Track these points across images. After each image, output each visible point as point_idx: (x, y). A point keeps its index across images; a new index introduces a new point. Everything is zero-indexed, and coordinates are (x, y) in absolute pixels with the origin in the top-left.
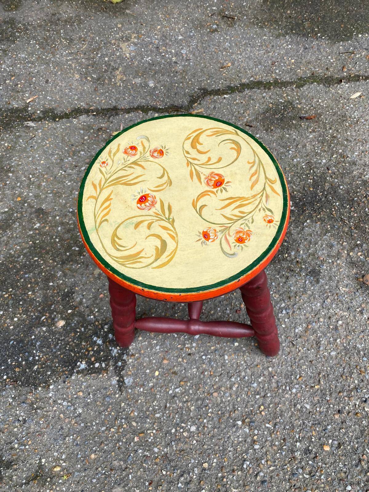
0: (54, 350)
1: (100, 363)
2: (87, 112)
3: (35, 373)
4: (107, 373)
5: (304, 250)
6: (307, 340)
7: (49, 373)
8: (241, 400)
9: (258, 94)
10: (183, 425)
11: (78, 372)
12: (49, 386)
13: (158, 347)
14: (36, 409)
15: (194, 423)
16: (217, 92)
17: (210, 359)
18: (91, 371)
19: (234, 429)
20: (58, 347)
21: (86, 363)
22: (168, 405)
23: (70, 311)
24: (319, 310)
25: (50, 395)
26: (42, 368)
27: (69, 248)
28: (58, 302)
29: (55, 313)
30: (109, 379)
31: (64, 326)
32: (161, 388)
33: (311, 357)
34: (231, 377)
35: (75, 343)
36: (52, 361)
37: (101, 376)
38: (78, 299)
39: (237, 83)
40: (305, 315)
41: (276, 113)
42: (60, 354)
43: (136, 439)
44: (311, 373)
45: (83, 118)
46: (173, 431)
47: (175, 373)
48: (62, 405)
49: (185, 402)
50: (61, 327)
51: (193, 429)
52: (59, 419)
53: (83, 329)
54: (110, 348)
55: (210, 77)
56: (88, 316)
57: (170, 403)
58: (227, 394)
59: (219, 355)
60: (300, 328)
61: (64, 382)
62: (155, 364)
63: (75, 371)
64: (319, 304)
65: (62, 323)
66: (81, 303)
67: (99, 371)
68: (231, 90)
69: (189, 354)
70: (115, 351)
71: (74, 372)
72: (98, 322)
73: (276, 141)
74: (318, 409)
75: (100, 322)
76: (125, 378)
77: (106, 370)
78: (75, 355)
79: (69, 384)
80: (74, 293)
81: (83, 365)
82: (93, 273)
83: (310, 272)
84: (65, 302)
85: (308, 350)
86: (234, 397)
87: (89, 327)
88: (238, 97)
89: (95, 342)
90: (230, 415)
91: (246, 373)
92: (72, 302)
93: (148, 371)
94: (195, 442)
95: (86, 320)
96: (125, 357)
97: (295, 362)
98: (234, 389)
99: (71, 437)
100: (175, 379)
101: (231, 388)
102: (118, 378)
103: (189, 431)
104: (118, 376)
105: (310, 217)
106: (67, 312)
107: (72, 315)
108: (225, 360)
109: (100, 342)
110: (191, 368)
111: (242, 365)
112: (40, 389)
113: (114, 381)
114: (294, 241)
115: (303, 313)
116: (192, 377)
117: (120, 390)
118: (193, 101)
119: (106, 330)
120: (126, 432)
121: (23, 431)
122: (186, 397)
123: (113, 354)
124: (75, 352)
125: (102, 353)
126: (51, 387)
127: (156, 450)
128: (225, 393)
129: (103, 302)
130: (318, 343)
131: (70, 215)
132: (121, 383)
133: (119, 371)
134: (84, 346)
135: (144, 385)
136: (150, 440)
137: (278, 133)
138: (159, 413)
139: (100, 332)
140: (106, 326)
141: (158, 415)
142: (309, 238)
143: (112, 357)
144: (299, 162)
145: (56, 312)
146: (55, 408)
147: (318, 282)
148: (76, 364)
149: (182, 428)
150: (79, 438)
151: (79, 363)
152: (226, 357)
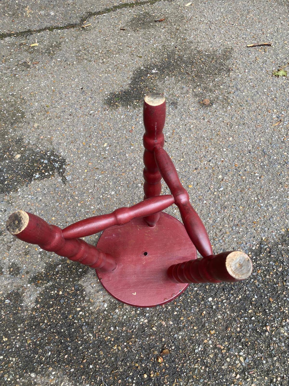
0: (16, 171)
1: (48, 172)
2: (10, 35)
3: (6, 186)
4: (54, 177)
5: (166, 93)
6: (174, 138)
7: (16, 184)
8: (139, 174)
9: (126, 11)
10: (106, 192)
11: (35, 179)
12: (17, 190)
13: (84, 158)
14: (11, 203)
15: (113, 190)
16: (99, 13)
17: (117, 158)
18: (43, 177)
19: (137, 189)
20: (19, 169)
21: (39, 174)
22: (96, 185)
23: (22, 149)
24: (179, 122)
25: (19, 194)
26: (10, 182)
27: (14, 115)
28: (14, 145)
29: (13, 152)
30: (56, 179)
31: (20, 157)
32: (90, 177)
33: (177, 146)
34: (131, 165)
35: (30, 165)
36: (17, 177)
37: (50, 178)
38: (27, 142)
39: (111, 6)
40: (171, 126)
41: (139, 20)
42: (21, 172)
43: (79, 205)
44: (178, 154)
45: (7, 39)
46: (101, 196)
47: (97, 169)
48: (28, 198)
49: (106, 181)
50: (19, 158)
51: (113, 193)
52: (27, 205)
53: (33, 157)
54: (53, 164)
55: (92, 5)
56: (35, 149)
57: (97, 184)
58: (131, 173)
59: (123, 155)
60: (169, 133)
61: (27, 186)
62: (84, 166)
63: (33, 179)
64: (178, 119)
65: (18, 156)
66: (29, 143)
67: (49, 176)
68: (108, 10)
69: (105, 158)
70: (57, 164)
71: (32, 180)
72: (43, 151)
73: (141, 36)
74: (184, 170)
75: (44, 151)
76: (66, 177)
77: (53, 175)
78: (31, 171)
79: (30, 187)
80: (23, 139)
81: (37, 176)
82: (33, 127)
83: (171, 104)
84: (18, 145)
85: (175, 143)
86: (135, 173)
87: (37, 155)
88: (113, 14)
89: (43, 162)
90: (134, 183)
91: (140, 161)
92: (23, 144)
93: (80, 171)
94: (115, 199)
95: (34, 152)
96: (64, 166)
97: (168, 150)
98: (134, 170)
99: (38, 212)
100: (98, 172)
101: (132, 170)
102: (61, 178)
103: (111, 195)
104: (61, 177)
105: (168, 75)
106: (21, 150)
107: (25, 151)
108: (126, 157)
109: (46, 161)
110: (106, 164)
111: (137, 157)
112: (11, 192)
113: (60, 179)
114: (160, 89)
115: (170, 125)
116: (108, 169)
117: (64, 183)
118: (83, 20)
119: (48, 155)
120: (71, 203)
121: (5, 216)
122: (106, 179)
123: (56, 167)
124: (30, 170)
125: (48, 167)
126: (19, 190)
127: (92, 207)
128: (129, 173)
129: (44, 141)
130: (180, 139)
131: (11, 96)
132: (64, 181)
133: (61, 174)
134: (36, 165)
135: (79, 178)
136: (88, 204)
137: (142, 32)
138: (91, 190)
139: (45, 156)
140: (48, 153)
141: (90, 191)
142: (169, 86)
143: (56, 168)
144: (157, 46)
145: (13, 151)
146: (24, 200)
147: (176, 108)
148: (33, 176)
149: (107, 194)
150: (42, 212)
151: (34, 175)
152: (127, 155)
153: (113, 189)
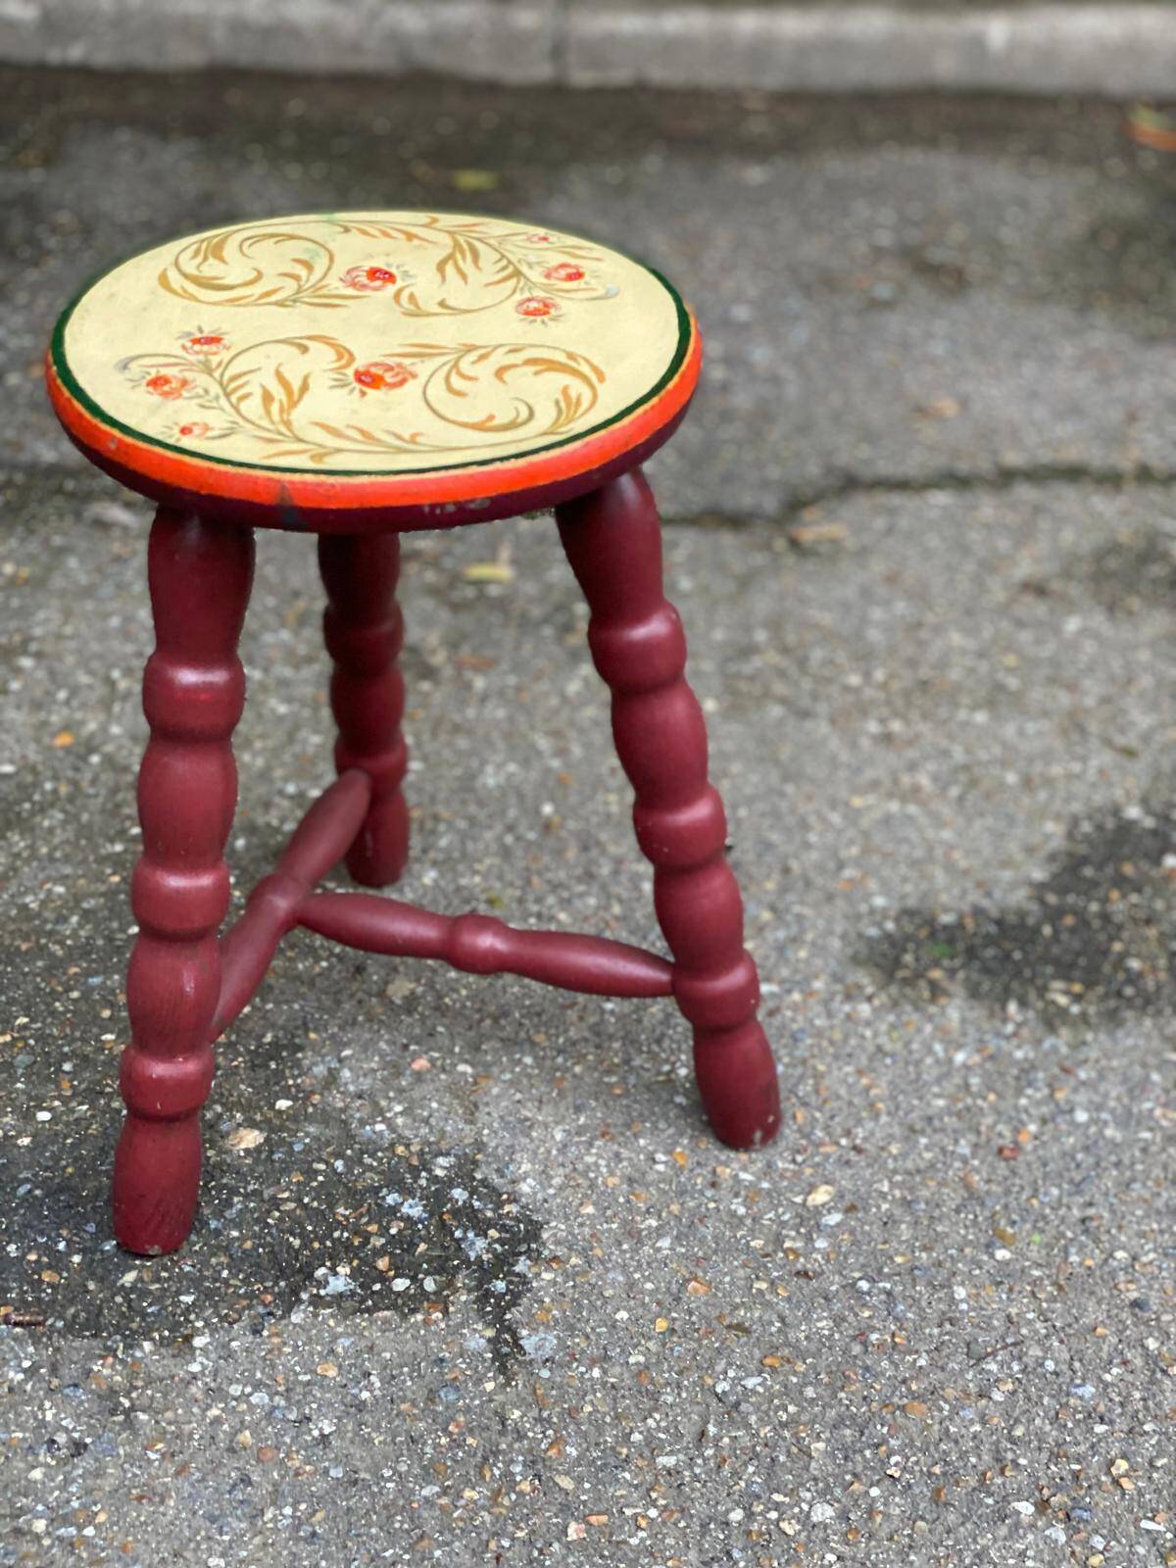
0: (213, 1224)
1: (414, 1279)
3: (126, 1298)
4: (446, 1312)
7: (188, 1299)
10: (779, 1498)
11: (317, 1301)
12: (188, 1339)
13: (665, 1243)
14: (127, 1412)
17: (889, 1293)
18: (371, 1297)
20: (231, 1213)
21: (352, 1276)
22: (712, 1430)
23: (283, 1104)
25: (195, 1368)
26: (158, 1280)
28: (235, 1070)
29: (219, 1109)
30: (455, 1331)
31: (258, 1149)
32: (680, 1373)
35: (305, 1207)
36: (206, 1264)
37: (419, 1317)
38: (320, 1070)
42: (242, 1239)
43: (574, 1532)
46: (737, 1516)
47: (741, 1328)
48: (248, 1402)
49: (784, 1425)
50: (247, 1150)
52: (231, 1450)
53: (339, 1165)
54: (458, 1234)
56: (362, 1123)
57: (719, 1424)
61: (256, 1331)
62: (651, 1293)
63: (304, 1296)
65: (251, 1138)
66: (331, 1081)
67: (414, 1301)
70: (481, 1244)
71: (300, 1301)
72: (407, 1146)
75: (414, 1148)
76: (524, 1332)
77: (441, 1301)
78: (305, 1245)
79: (276, 1340)
80: (300, 1048)
81: (340, 1282)
82: (382, 994)
84: (261, 1074)
87: (367, 1160)
89: (394, 1210)
92: (295, 1078)
93: (623, 1315)
95: (353, 1137)
96: (522, 1266)
99: (288, 1511)
100: (740, 1349)
102: (490, 1333)
104: (488, 1325)
106: (272, 1106)
107: (295, 1117)
109: (413, 1209)
112: (147, 1346)
113: (478, 1338)
116: (813, 1347)
117: (503, 1370)
118: (799, 501)
119: (439, 1172)
120: (525, 1506)
121: (68, 1482)
122: (791, 1409)
123: (473, 1256)
124: (303, 1235)
125: (422, 1247)
126: (199, 1342)
129: (427, 1088)
132: (506, 1354)
133: (496, 1310)
134: (347, 1218)
135: (606, 1358)
136: (634, 1541)
138: (672, 1453)
139: (416, 1178)
140: (441, 1160)
141: (667, 1461)
143: (467, 1262)
145: (223, 1105)
146: (214, 1412)
148: (310, 1276)
150: (319, 1516)
151: (320, 1272)
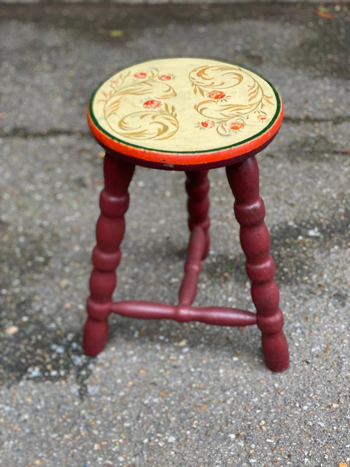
1: (57, 371)
4: (66, 381)
5: (328, 275)
6: (326, 360)
8: (236, 413)
10: (159, 435)
11: (28, 379)
13: (134, 358)
15: (173, 434)
17: (200, 372)
19: (225, 443)
21: (39, 371)
22: (142, 415)
29: (5, 321)
30: (68, 387)
32: (134, 398)
33: (331, 377)
34: (225, 391)
35: (28, 350)
37: (58, 383)
38: (37, 308)
40: (325, 336)
42: (8, 360)
43: (96, 447)
44: (329, 392)
46: (146, 441)
47: (154, 384)
48: (4, 410)
49: (164, 413)
51: (172, 439)
53: (39, 337)
54: (73, 357)
56: (47, 324)
57: (144, 413)
58: (219, 408)
59: (213, 369)
60: (318, 348)
61: (9, 388)
62: (129, 374)
63: (24, 378)
69: (175, 367)
70: (80, 360)
72: (61, 330)
74: (335, 428)
75: (63, 330)
76: (89, 387)
77: (64, 377)
78: (26, 362)
79: (14, 391)
81: (35, 373)
82: (58, 284)
83: (334, 295)
84: (19, 310)
85: (326, 370)
86: (228, 410)
87: (48, 335)
89: (54, 351)
90: (221, 428)
91: (245, 387)
92: (27, 310)
93: (119, 381)
94: (172, 453)
95: (44, 328)
96: (91, 366)
97: (309, 380)
98: (229, 402)
101: (225, 402)
102: (79, 387)
103: (166, 442)
104: (79, 385)
105: (339, 244)
108: (219, 374)
109: (60, 350)
110: (175, 380)
111: (241, 380)
113: (75, 389)
114: (317, 265)
115: (322, 334)
117: (81, 398)
119: (69, 339)
120: (82, 441)
123: (76, 364)
124: (26, 359)
127: (121, 459)
128: (215, 407)
129: (69, 313)
132: (83, 394)
133: (81, 381)
134: (39, 353)
135: (112, 394)
139: (62, 340)
140: (70, 335)
141: (127, 425)
142: (336, 264)
143: (74, 366)
147: (343, 305)
148: (26, 371)
149: (159, 438)
151: (30, 370)
152: (221, 371)
153: (174, 432)
